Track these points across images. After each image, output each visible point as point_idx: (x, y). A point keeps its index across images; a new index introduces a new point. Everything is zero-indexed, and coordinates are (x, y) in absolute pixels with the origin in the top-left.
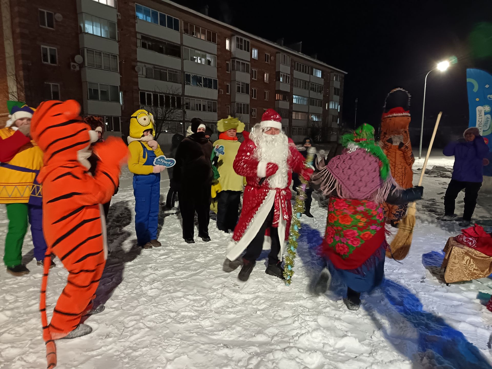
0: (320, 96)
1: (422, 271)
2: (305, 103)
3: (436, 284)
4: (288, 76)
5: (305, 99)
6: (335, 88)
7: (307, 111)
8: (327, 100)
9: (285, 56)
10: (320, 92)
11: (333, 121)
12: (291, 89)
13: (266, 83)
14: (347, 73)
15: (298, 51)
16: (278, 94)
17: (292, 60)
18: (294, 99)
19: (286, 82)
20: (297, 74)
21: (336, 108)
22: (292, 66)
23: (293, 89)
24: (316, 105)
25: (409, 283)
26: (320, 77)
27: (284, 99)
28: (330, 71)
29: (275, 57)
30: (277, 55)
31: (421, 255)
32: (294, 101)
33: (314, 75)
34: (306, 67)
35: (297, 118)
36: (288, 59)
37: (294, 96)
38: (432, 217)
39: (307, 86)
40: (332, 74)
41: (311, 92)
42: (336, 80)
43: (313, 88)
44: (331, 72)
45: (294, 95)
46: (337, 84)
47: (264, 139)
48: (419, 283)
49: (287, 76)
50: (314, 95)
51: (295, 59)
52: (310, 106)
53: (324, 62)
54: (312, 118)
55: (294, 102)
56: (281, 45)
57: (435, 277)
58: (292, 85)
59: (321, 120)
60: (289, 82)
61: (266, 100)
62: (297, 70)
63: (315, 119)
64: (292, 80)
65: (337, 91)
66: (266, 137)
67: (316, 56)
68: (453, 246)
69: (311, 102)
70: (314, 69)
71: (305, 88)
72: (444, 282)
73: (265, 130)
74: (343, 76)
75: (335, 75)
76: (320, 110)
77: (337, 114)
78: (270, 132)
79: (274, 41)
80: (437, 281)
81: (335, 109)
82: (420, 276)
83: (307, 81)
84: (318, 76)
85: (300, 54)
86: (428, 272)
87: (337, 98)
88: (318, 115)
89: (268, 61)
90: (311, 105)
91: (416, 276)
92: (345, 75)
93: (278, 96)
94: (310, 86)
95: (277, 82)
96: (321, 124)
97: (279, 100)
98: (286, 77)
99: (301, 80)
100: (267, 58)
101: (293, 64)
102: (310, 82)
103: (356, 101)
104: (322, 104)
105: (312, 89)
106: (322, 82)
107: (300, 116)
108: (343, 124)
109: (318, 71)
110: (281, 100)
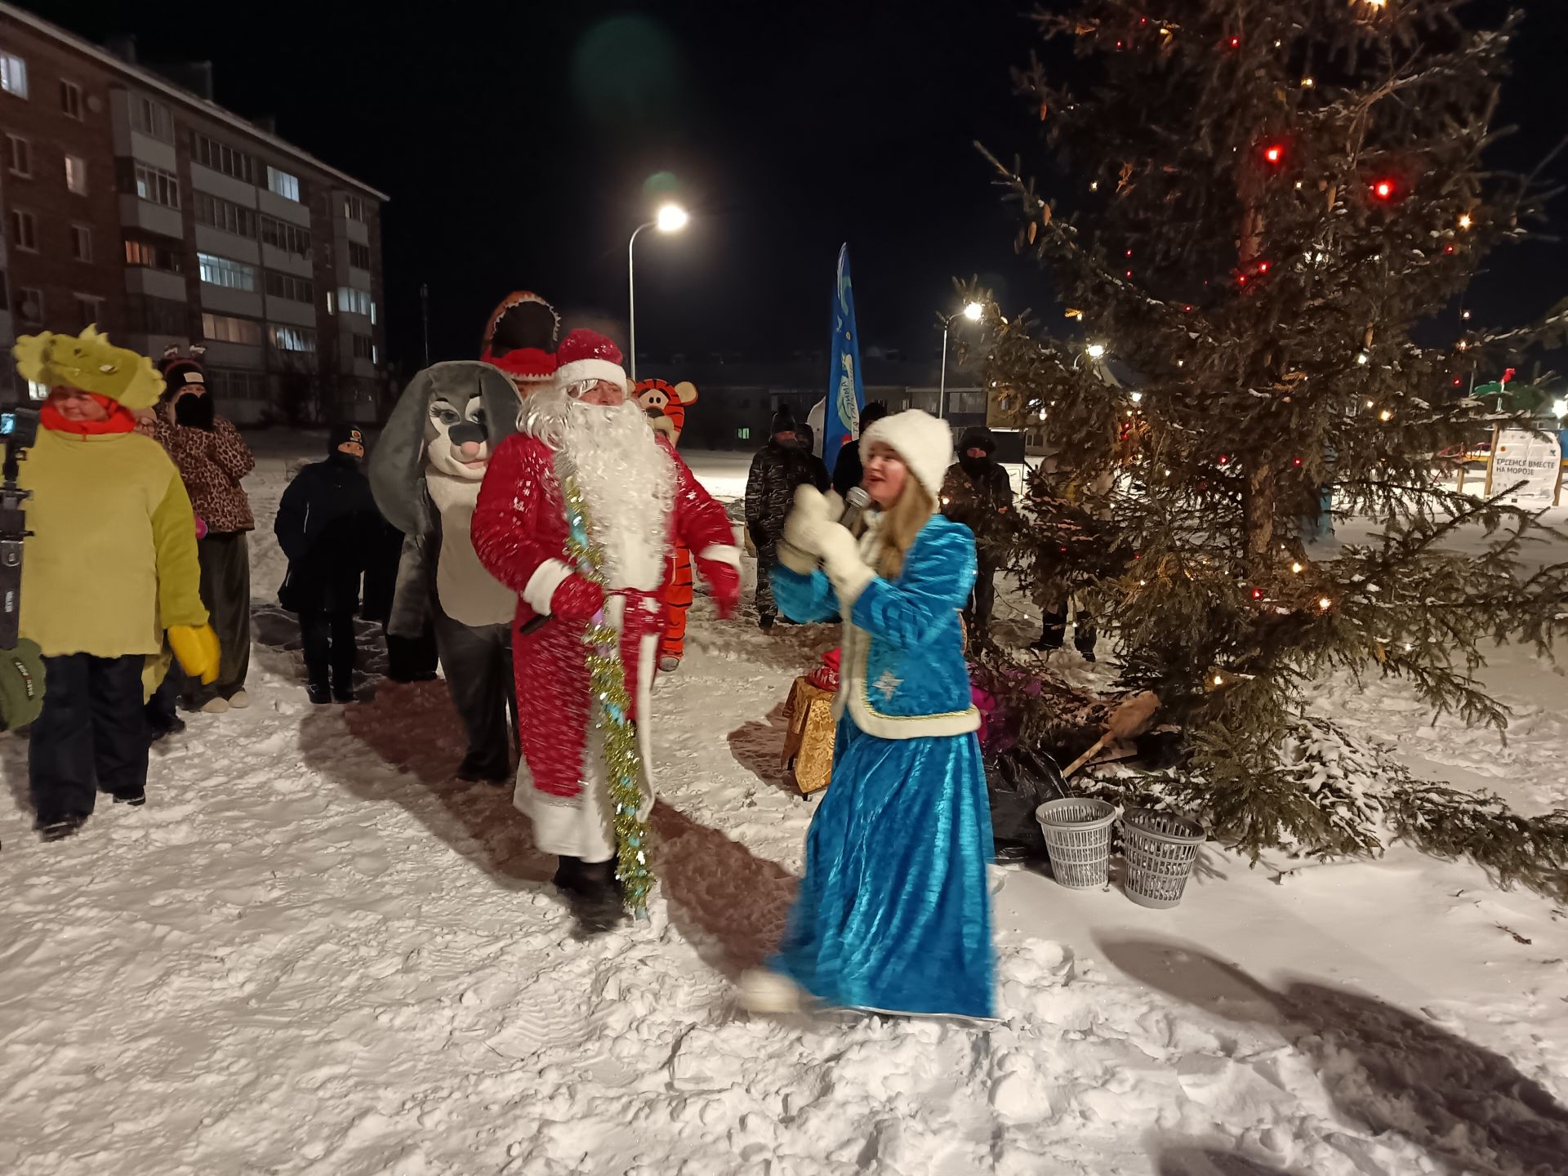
0: (302, 266)
1: (742, 778)
2: (249, 285)
3: (781, 802)
4: (169, 178)
5: (246, 270)
6: (353, 246)
7: (259, 314)
8: (327, 281)
9: (146, 104)
10: (302, 251)
11: (356, 355)
12: (189, 231)
13: (76, 196)
14: (386, 198)
15: (202, 95)
16: (131, 240)
17: (179, 125)
18: (202, 269)
19: (164, 200)
20: (204, 177)
21: (364, 312)
22: (181, 148)
23: (193, 230)
24: (291, 297)
25: (723, 815)
26: (296, 197)
27: (163, 263)
28: (328, 182)
29: (107, 102)
30: (115, 94)
31: (724, 737)
32: (204, 275)
33: (271, 187)
34: (237, 156)
35: (221, 337)
36: (163, 115)
37: (202, 257)
38: (721, 633)
39: (248, 223)
40: (338, 195)
41: (267, 247)
42: (354, 215)
43: (274, 236)
44: (333, 188)
45: (203, 252)
46: (357, 230)
47: (581, 420)
48: (745, 809)
49: (163, 181)
50: (277, 258)
51: (192, 121)
52: (270, 299)
53: (304, 147)
54: (280, 341)
55: (203, 278)
56: (124, 59)
57: (774, 787)
58: (189, 218)
59: (312, 348)
60: (174, 203)
61: (82, 259)
62: (205, 162)
63: (290, 342)
64: (188, 198)
65: (359, 256)
66: (584, 411)
67: (272, 123)
68: (810, 698)
69: (272, 282)
70: (270, 170)
71: (243, 232)
72: (799, 793)
73: (581, 392)
74: (376, 206)
75: (348, 200)
76: (307, 314)
77: (370, 333)
78: (598, 394)
79: (95, 39)
80: (782, 794)
81: (358, 314)
82: (741, 790)
83: (249, 210)
84: (288, 195)
85: (209, 107)
86: (752, 779)
87: (363, 277)
88: (301, 332)
89: (75, 112)
90: (271, 292)
91: (730, 793)
92: (383, 204)
93: (134, 251)
94: (261, 226)
95: (125, 199)
96: (314, 362)
97: (141, 265)
98: (159, 181)
99: (223, 201)
100: (67, 99)
101: (186, 138)
102: (257, 211)
103: (425, 292)
104: (314, 290)
105: (271, 238)
106: (304, 218)
107: (233, 331)
108: (391, 366)
109: (286, 177)
110: (147, 266)
